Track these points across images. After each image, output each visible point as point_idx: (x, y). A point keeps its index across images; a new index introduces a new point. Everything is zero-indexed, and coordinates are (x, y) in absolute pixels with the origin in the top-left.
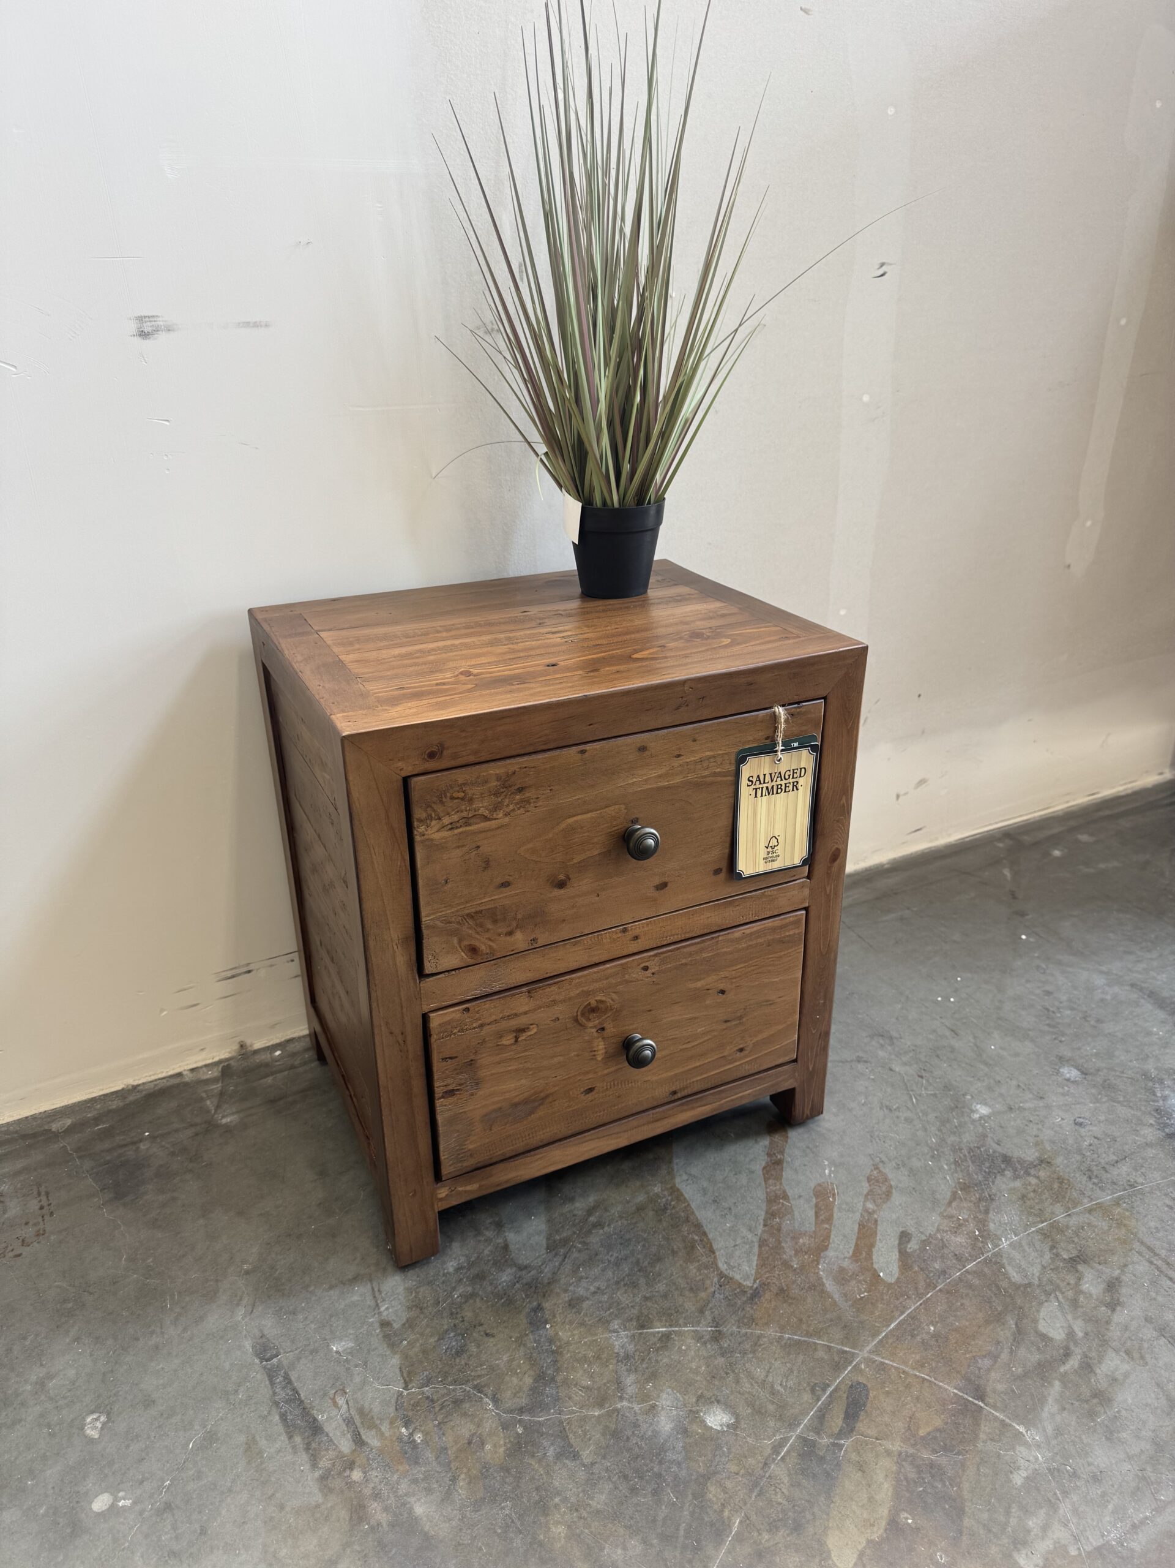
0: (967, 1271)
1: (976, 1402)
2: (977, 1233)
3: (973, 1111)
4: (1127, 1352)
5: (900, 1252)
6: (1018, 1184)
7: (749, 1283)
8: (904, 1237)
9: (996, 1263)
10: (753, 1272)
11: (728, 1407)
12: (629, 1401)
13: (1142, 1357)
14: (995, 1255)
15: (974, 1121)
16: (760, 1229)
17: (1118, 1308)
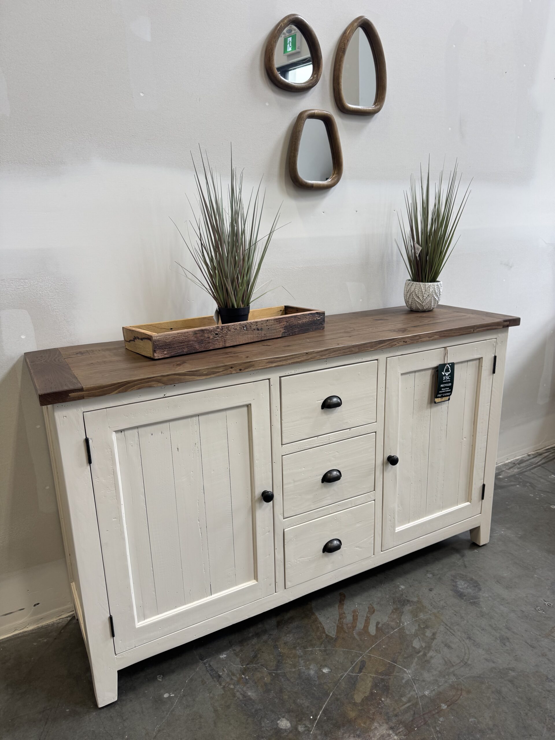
0: (395, 632)
1: (394, 664)
2: (398, 621)
3: (400, 587)
4: (436, 651)
5: (376, 627)
6: (411, 608)
7: (334, 637)
8: (378, 623)
9: (403, 629)
10: (335, 634)
11: (329, 667)
12: (302, 667)
13: (440, 651)
14: (403, 627)
15: (400, 591)
16: (337, 622)
17: (435, 640)
